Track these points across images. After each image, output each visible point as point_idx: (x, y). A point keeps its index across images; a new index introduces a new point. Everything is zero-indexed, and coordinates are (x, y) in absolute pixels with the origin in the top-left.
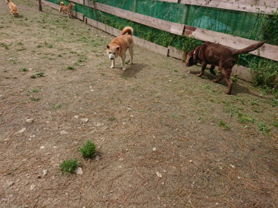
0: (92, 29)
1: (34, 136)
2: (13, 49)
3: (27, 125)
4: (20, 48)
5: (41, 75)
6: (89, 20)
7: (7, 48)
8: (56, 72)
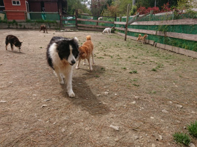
0: (161, 50)
1: (143, 108)
2: (115, 58)
3: (135, 99)
4: (119, 57)
5: (135, 72)
6: (158, 45)
7: (112, 57)
8: (144, 71)
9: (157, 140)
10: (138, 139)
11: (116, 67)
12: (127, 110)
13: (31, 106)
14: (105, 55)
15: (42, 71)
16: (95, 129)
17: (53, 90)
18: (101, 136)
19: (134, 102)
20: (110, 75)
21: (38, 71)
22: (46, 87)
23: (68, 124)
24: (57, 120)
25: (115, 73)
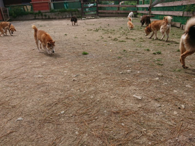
1: (166, 83)
2: (137, 40)
3: (159, 76)
4: (142, 40)
5: (159, 53)
7: (134, 40)
8: (169, 52)
9: (179, 108)
10: (160, 106)
11: (138, 49)
12: (150, 84)
13: (63, 80)
14: (127, 38)
15: (69, 53)
16: (120, 98)
17: (80, 69)
18: (125, 103)
19: (157, 79)
20: (133, 56)
21: (65, 54)
22: (74, 66)
23: (96, 93)
24: (86, 90)
25: (137, 54)
